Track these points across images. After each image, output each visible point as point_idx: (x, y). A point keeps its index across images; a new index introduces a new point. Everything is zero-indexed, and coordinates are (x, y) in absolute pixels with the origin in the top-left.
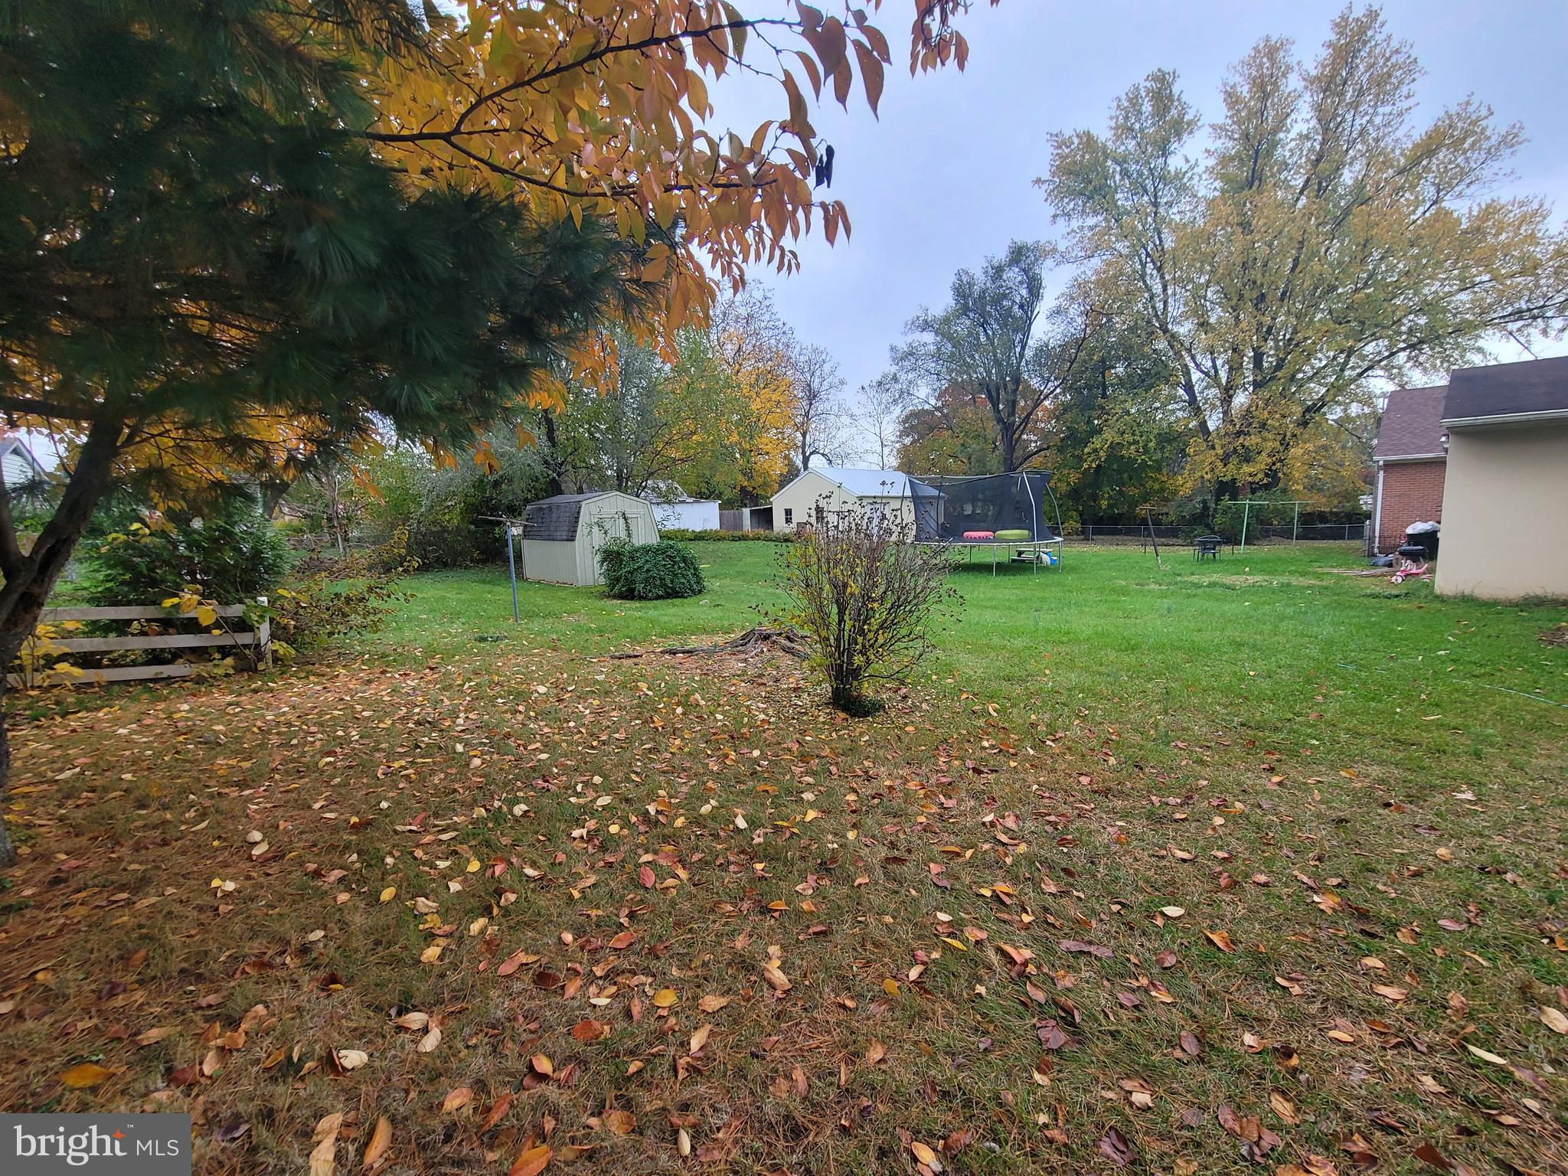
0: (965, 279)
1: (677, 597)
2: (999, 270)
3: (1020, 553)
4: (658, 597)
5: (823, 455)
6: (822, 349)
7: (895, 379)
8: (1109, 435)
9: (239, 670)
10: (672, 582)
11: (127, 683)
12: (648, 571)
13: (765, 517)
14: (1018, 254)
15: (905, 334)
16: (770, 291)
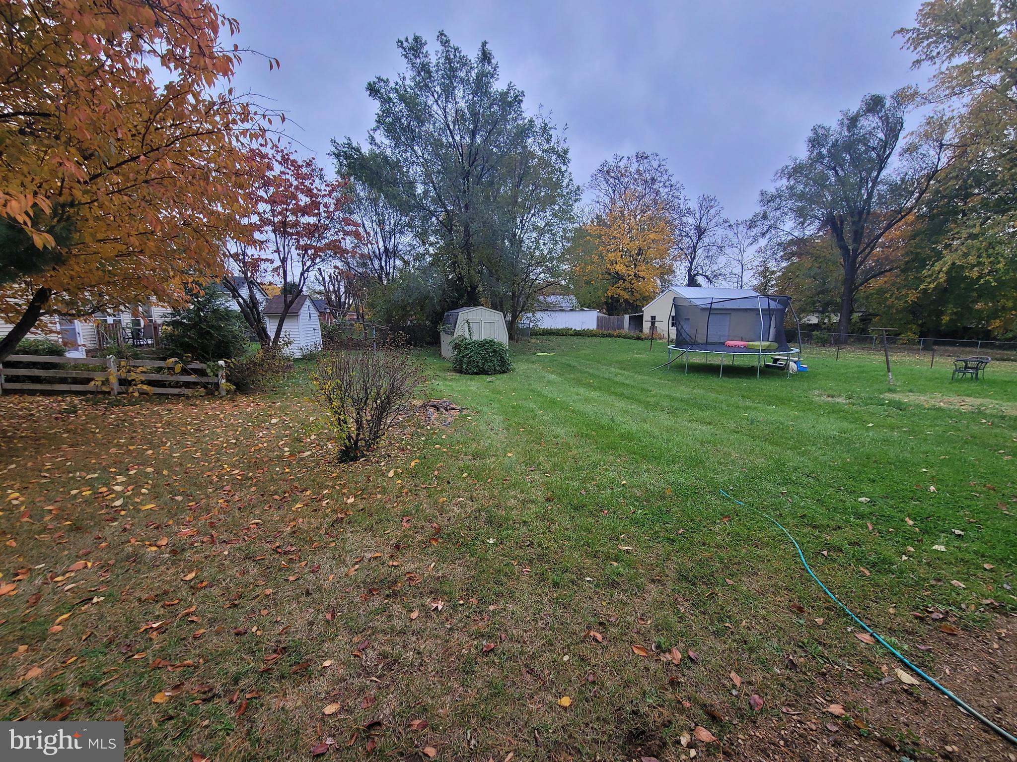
0: (820, 131)
1: (486, 374)
2: (853, 122)
3: (775, 361)
4: (476, 374)
5: (705, 276)
6: (712, 197)
7: (765, 217)
8: (949, 258)
9: (207, 394)
10: (483, 364)
11: (168, 394)
12: (471, 357)
13: (637, 321)
14: (874, 104)
15: (775, 181)
16: (664, 160)
